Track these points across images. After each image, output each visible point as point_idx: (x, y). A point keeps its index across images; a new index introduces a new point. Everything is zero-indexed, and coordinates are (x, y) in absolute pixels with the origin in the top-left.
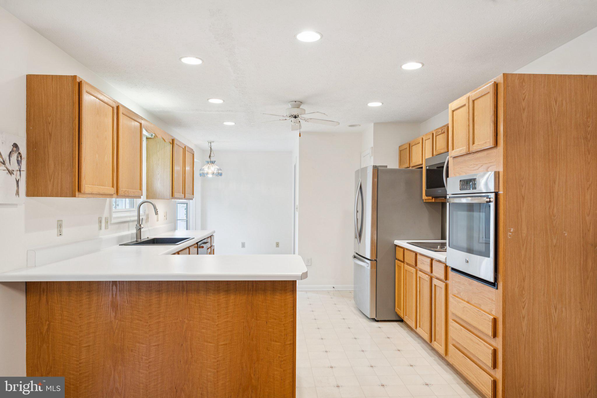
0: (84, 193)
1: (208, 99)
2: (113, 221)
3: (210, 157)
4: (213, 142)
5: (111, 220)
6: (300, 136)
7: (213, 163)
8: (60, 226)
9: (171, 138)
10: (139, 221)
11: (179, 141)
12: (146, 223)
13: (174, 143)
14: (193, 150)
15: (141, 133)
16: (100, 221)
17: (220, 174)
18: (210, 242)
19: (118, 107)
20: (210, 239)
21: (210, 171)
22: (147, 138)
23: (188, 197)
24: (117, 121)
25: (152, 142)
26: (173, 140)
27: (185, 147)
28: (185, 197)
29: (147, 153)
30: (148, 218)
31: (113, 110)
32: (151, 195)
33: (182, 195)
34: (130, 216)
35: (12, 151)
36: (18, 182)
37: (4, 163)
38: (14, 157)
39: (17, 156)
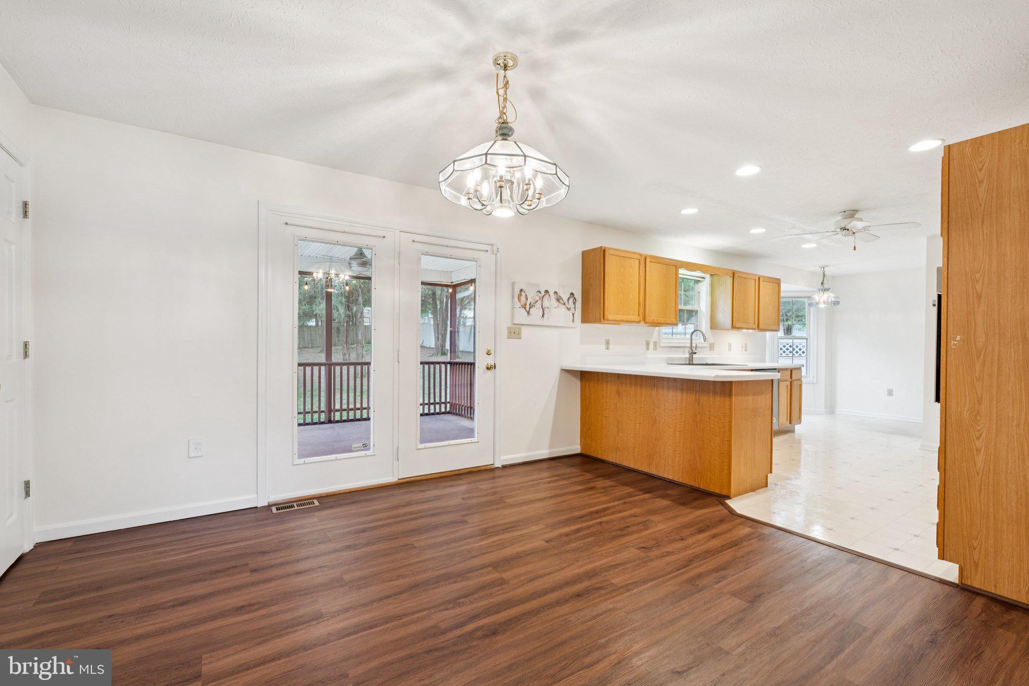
0: (607, 320)
1: (749, 231)
2: (662, 345)
3: (822, 283)
4: (827, 266)
5: (660, 344)
6: (855, 249)
7: (826, 290)
8: (608, 343)
9: (732, 272)
10: (691, 347)
11: (746, 273)
12: (710, 350)
13: (736, 276)
14: (779, 280)
15: (677, 273)
16: (648, 344)
17: (836, 303)
18: (790, 376)
19: (646, 258)
20: (789, 372)
21: (822, 300)
22: (711, 275)
23: (765, 327)
24: (644, 268)
25: (716, 278)
26: (733, 274)
27: (759, 278)
28: (758, 328)
29: (711, 289)
30: (712, 347)
31: (639, 261)
32: (714, 325)
33: (752, 326)
34: (685, 343)
35: (570, 297)
36: (573, 314)
37: (564, 304)
38: (571, 300)
39: (573, 300)
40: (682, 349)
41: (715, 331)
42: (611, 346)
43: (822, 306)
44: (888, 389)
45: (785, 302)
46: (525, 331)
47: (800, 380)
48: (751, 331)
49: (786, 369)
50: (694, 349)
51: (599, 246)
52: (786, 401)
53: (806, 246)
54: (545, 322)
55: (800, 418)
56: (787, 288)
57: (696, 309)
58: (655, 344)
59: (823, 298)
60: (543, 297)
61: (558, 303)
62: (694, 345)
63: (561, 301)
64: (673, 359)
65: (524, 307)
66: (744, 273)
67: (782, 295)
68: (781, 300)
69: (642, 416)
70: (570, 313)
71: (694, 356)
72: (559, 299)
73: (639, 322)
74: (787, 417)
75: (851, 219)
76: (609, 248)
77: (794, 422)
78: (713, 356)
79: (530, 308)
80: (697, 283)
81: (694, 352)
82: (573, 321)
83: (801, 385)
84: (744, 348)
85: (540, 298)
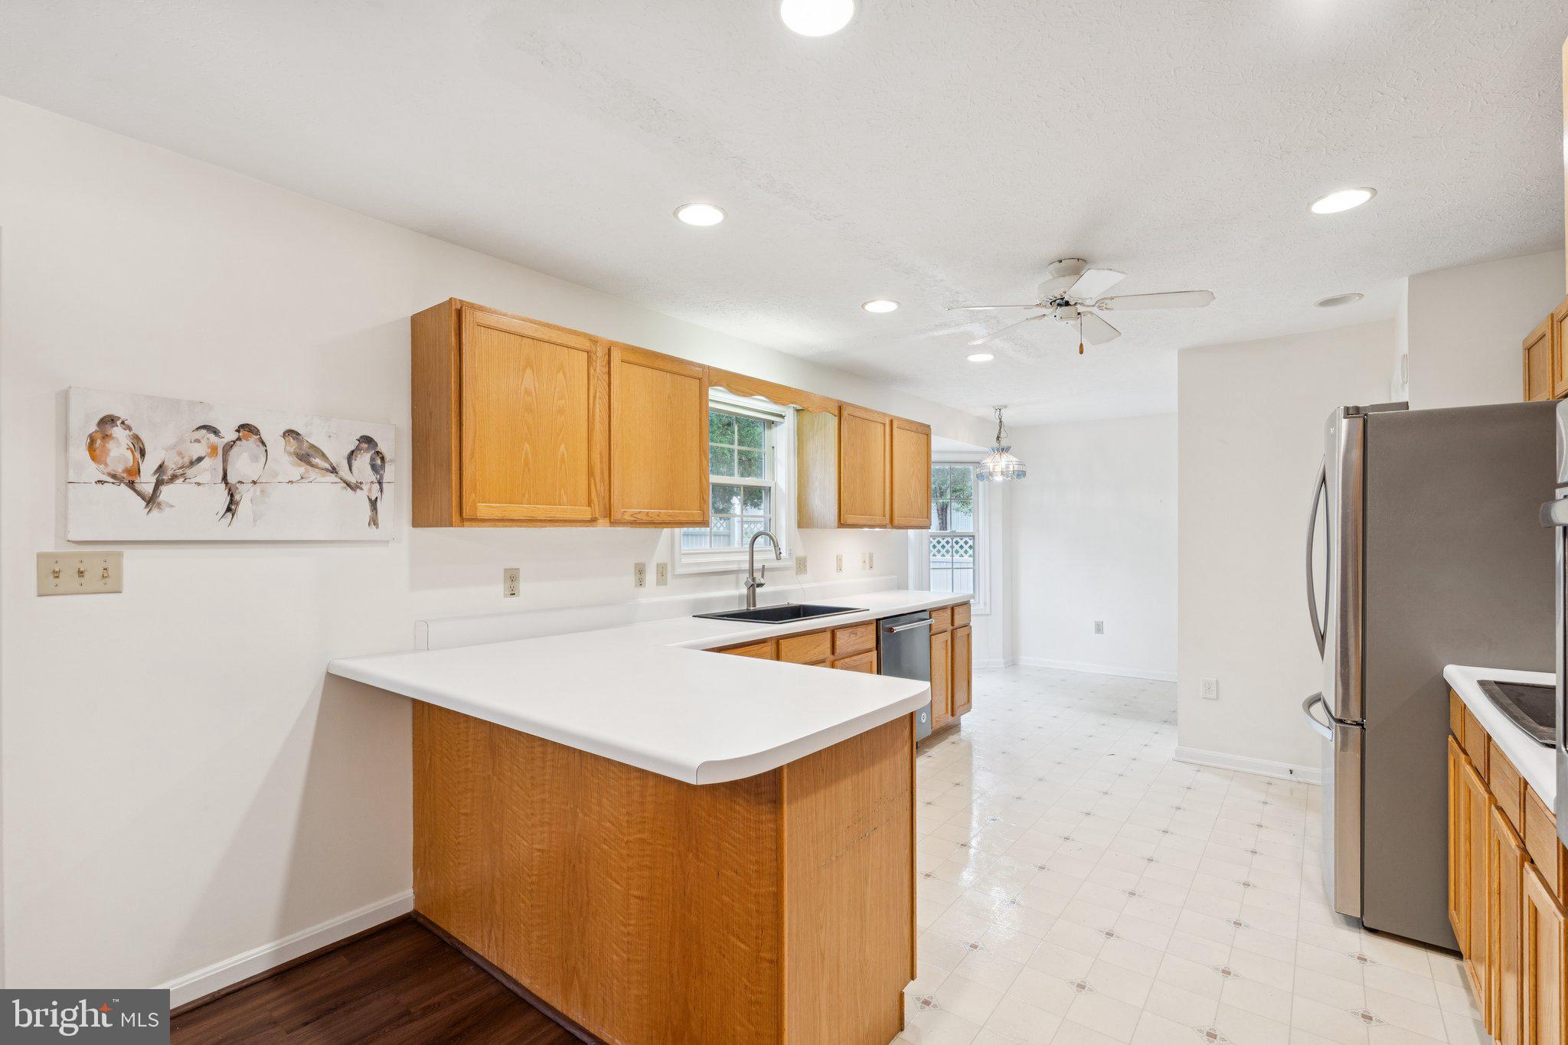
0: (475, 519)
1: (863, 306)
2: (679, 571)
3: (998, 439)
4: (1006, 407)
5: (673, 569)
6: (1081, 352)
7: (1004, 450)
8: (512, 578)
9: (837, 405)
10: (752, 571)
11: (866, 410)
12: (797, 574)
13: (845, 413)
14: (928, 427)
15: (703, 397)
16: (640, 571)
17: (1021, 474)
18: (950, 621)
19: (609, 350)
20: (949, 612)
21: (998, 469)
22: (798, 410)
23: (903, 522)
24: (606, 377)
25: (807, 417)
26: (840, 408)
27: (892, 421)
28: (892, 524)
29: (798, 439)
30: (801, 565)
31: (589, 357)
32: (804, 520)
33: (878, 519)
34: (739, 562)
35: (358, 448)
36: (373, 503)
37: (334, 470)
38: (363, 461)
39: (372, 459)
40: (732, 577)
41: (809, 530)
42: (523, 586)
43: (999, 478)
44: (1095, 622)
45: (939, 470)
46: (133, 562)
47: (967, 626)
48: (877, 529)
49: (943, 608)
50: (757, 575)
51: (443, 299)
52: (944, 674)
53: (976, 358)
54: (242, 526)
55: (969, 700)
56: (941, 445)
57: (769, 485)
58: (662, 571)
59: (1000, 464)
60: (229, 447)
61: (302, 469)
62: (757, 565)
63: (317, 461)
64: (708, 602)
65: (129, 479)
66: (862, 408)
67: (934, 457)
68: (934, 467)
69: (546, 828)
70: (361, 497)
71: (758, 590)
72: (307, 455)
73: (593, 521)
74: (947, 705)
75: (1072, 278)
76: (473, 307)
77: (958, 711)
78: (805, 586)
79: (159, 484)
80: (770, 427)
81: (757, 582)
82: (374, 521)
83: (969, 636)
84: (867, 561)
85: (214, 449)
